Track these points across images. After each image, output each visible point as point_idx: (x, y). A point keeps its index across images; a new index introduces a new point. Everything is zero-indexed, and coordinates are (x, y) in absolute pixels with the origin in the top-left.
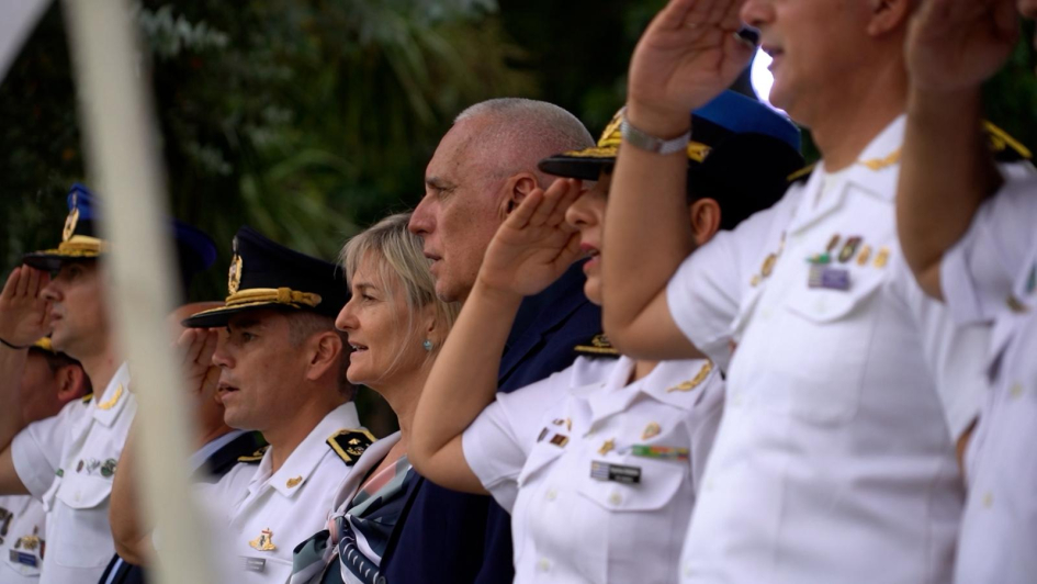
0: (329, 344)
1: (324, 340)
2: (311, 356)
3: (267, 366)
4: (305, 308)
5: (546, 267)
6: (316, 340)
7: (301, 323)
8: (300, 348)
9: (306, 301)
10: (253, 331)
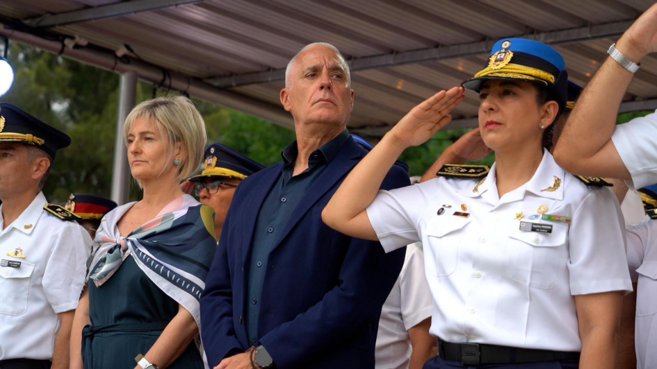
0: (44, 163)
1: (41, 161)
2: (35, 168)
3: (16, 170)
4: (36, 145)
5: (429, 132)
6: (38, 160)
7: (33, 152)
8: (31, 163)
9: (39, 142)
10: (11, 152)
